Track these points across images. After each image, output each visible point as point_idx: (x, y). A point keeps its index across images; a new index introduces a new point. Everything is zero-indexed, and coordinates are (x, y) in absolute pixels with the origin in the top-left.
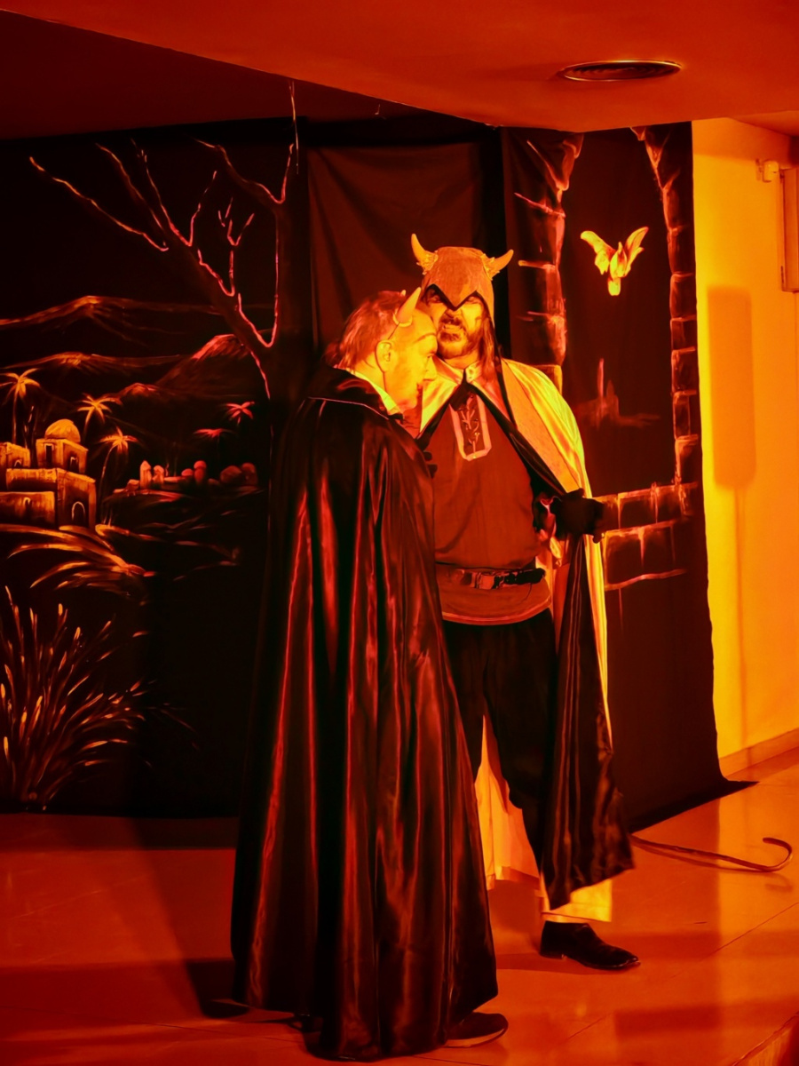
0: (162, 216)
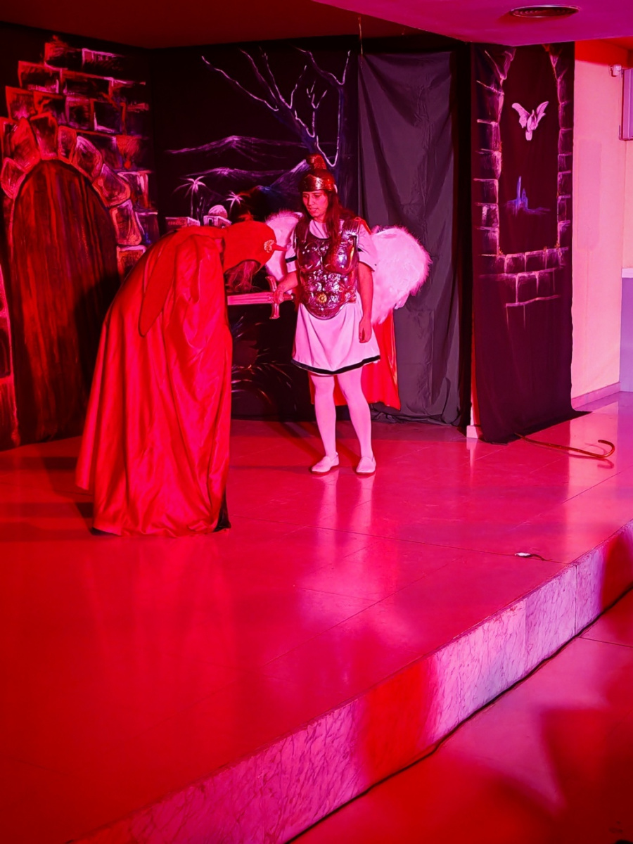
0: (275, 92)
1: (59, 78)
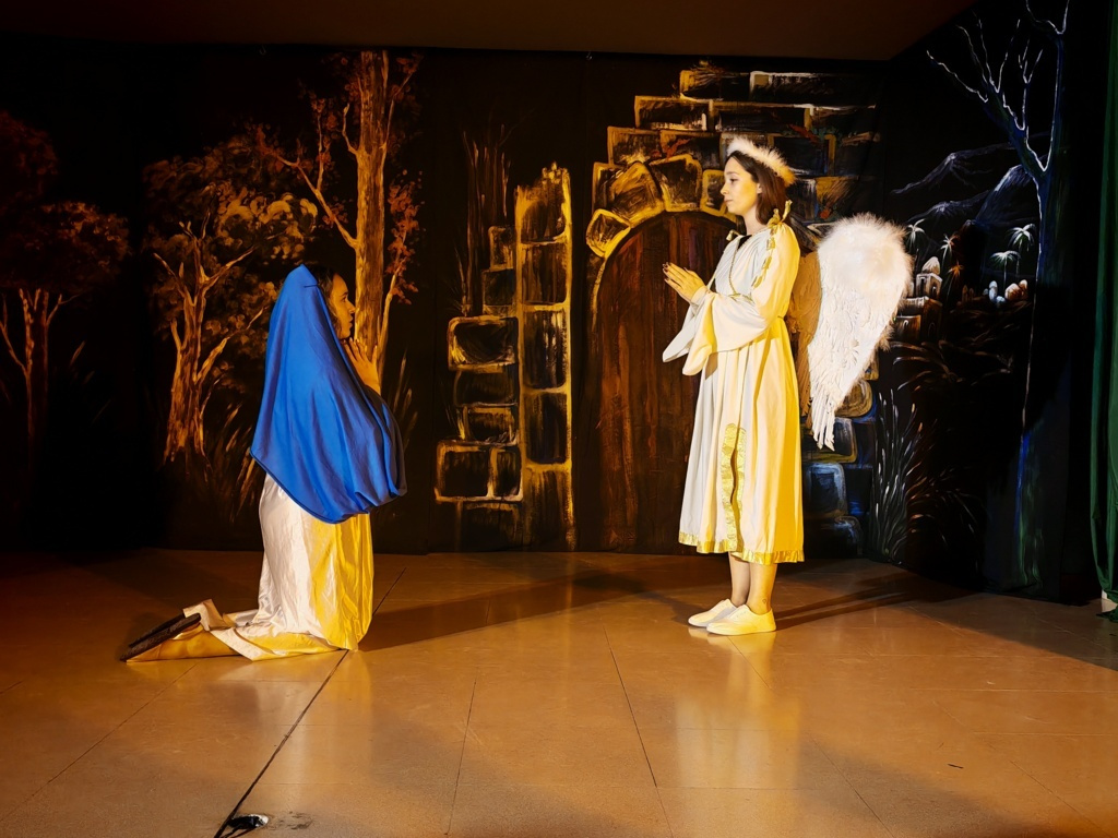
0: (987, 73)
1: (707, 112)
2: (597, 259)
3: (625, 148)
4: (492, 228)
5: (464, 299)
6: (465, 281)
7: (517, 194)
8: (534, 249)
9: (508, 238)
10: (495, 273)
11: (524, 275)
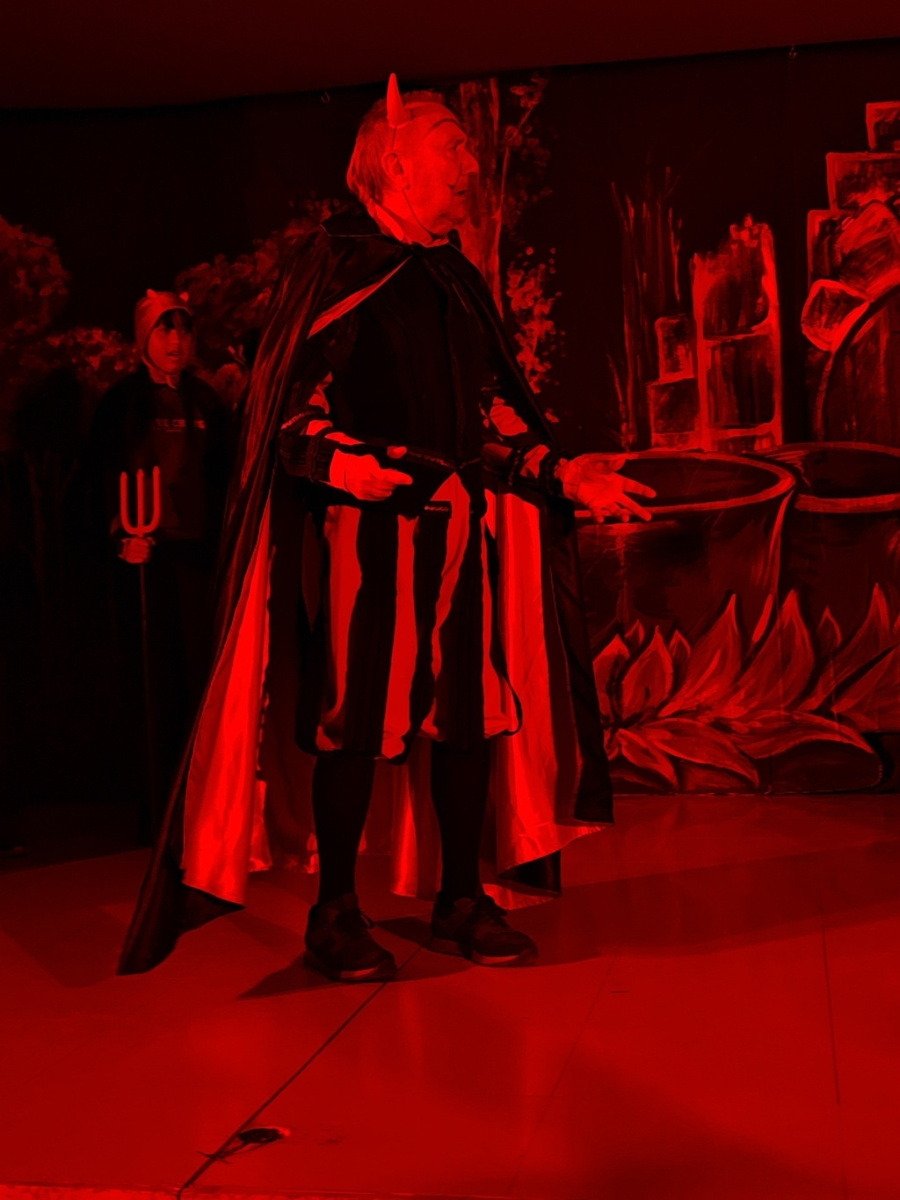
2: (819, 355)
3: (855, 182)
4: (659, 321)
5: (624, 427)
6: (625, 401)
7: (694, 266)
8: (724, 346)
9: (682, 333)
10: (668, 386)
11: (711, 386)
